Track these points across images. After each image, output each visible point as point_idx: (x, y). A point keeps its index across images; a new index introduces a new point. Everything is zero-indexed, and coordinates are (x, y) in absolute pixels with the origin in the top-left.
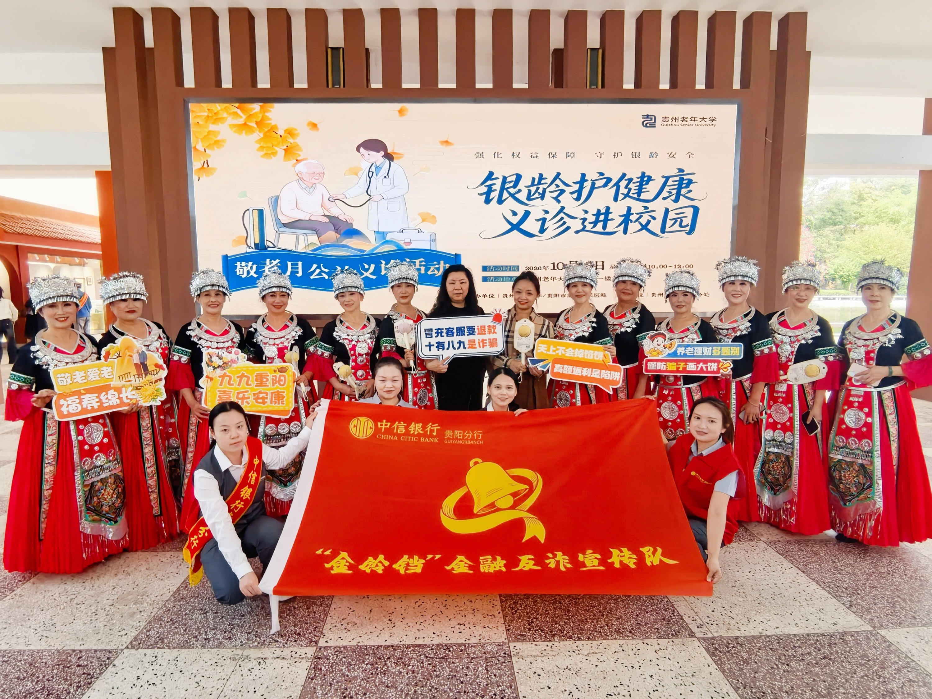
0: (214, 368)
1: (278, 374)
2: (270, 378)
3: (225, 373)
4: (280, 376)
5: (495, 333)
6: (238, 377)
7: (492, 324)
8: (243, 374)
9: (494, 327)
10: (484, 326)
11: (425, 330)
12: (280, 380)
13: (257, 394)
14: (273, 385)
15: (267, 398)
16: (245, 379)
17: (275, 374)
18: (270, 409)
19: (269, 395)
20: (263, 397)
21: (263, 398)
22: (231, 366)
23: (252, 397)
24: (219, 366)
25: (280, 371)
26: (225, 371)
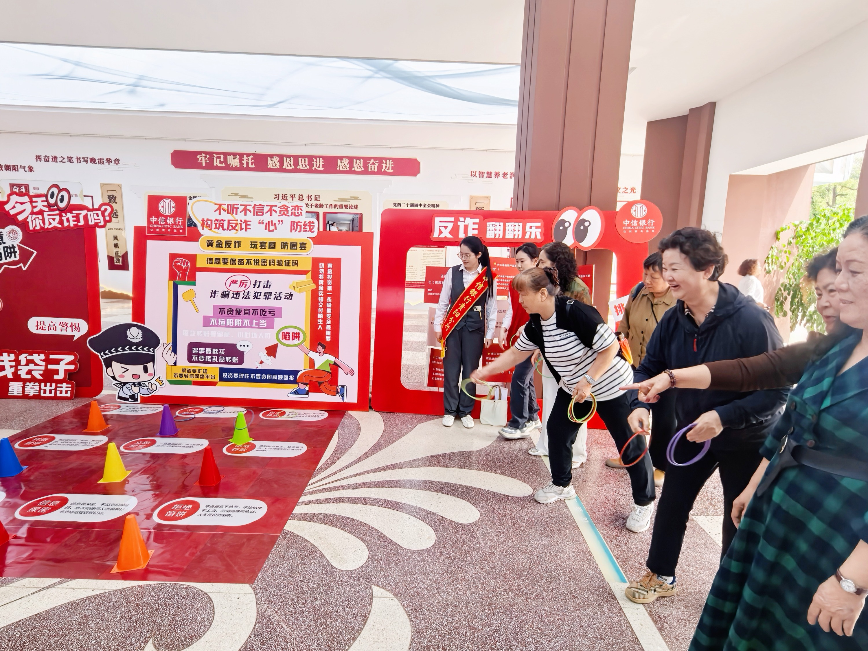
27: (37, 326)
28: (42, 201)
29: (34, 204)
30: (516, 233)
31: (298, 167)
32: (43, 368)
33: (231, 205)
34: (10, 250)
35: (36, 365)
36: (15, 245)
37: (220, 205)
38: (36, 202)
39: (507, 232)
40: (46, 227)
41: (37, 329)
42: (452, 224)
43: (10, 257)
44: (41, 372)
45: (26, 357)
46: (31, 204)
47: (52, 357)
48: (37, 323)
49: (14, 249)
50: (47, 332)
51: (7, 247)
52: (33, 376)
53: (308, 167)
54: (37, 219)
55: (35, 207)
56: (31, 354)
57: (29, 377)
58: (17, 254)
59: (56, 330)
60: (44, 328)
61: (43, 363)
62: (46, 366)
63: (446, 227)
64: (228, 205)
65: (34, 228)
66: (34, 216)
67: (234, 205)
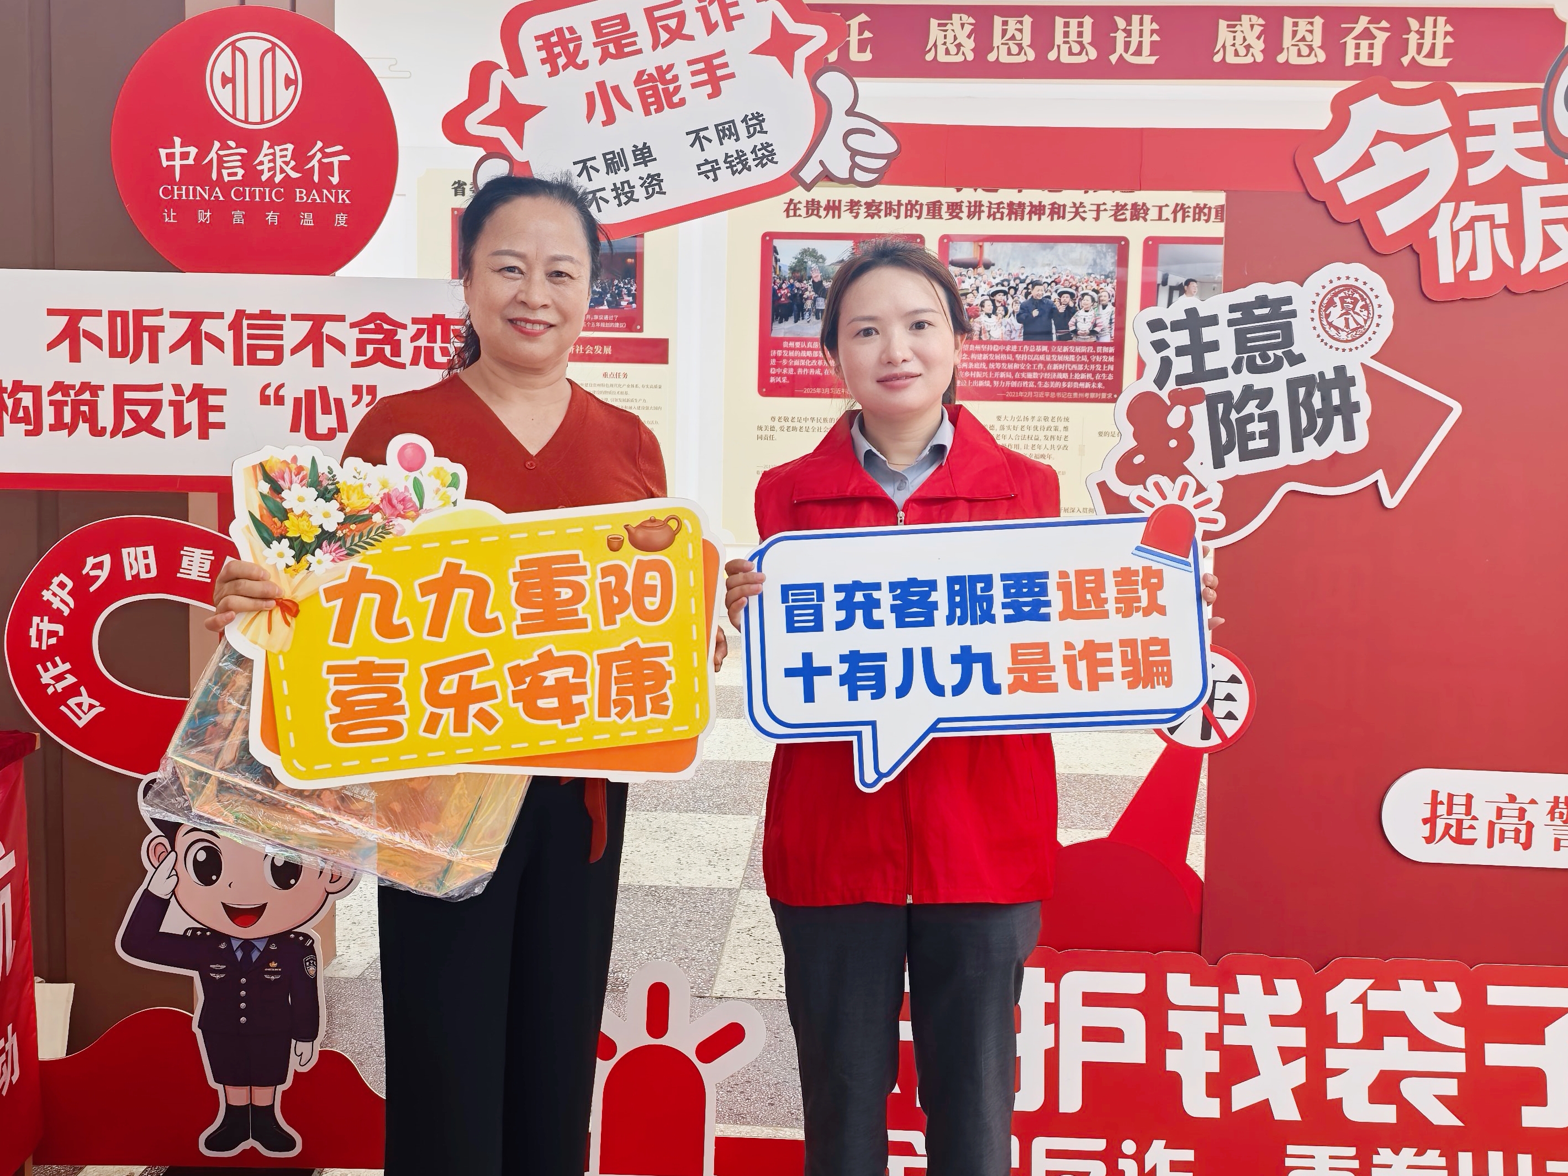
0: (301, 549)
1: (630, 558)
2: (592, 582)
3: (358, 573)
4: (642, 568)
5: (1155, 608)
6: (426, 589)
7: (1138, 563)
8: (452, 569)
9: (1154, 580)
10: (1099, 574)
11: (785, 589)
12: (643, 590)
13: (532, 669)
14: (609, 621)
15: (582, 689)
16: (463, 597)
17: (614, 559)
18: (602, 740)
19: (593, 668)
20: (561, 681)
21: (564, 690)
22: (385, 530)
23: (507, 689)
24: (325, 537)
25: (638, 544)
26: (355, 562)
27: (1431, 821)
28: (1520, 127)
29: (1474, 144)
31: (1052, 56)
32: (1458, 1063)
33: (124, 315)
34: (1326, 398)
35: (1420, 1043)
36: (1354, 371)
37: (75, 316)
38: (1489, 130)
40: (1526, 267)
41: (1430, 839)
43: (1321, 440)
44: (1451, 1088)
45: (1362, 1000)
46: (1460, 146)
47: (1499, 996)
48: (1435, 803)
49: (1345, 395)
50: (1478, 855)
51: (1308, 381)
52: (1406, 1110)
53: (1093, 53)
54: (1482, 228)
55: (1483, 157)
56: (1387, 983)
57: (1387, 1114)
58: (1360, 421)
59: (1527, 846)
60: (1467, 834)
61: (1456, 1036)
62: (1474, 1052)
64: (113, 315)
65: (1462, 276)
66: (1469, 209)
67: (139, 314)
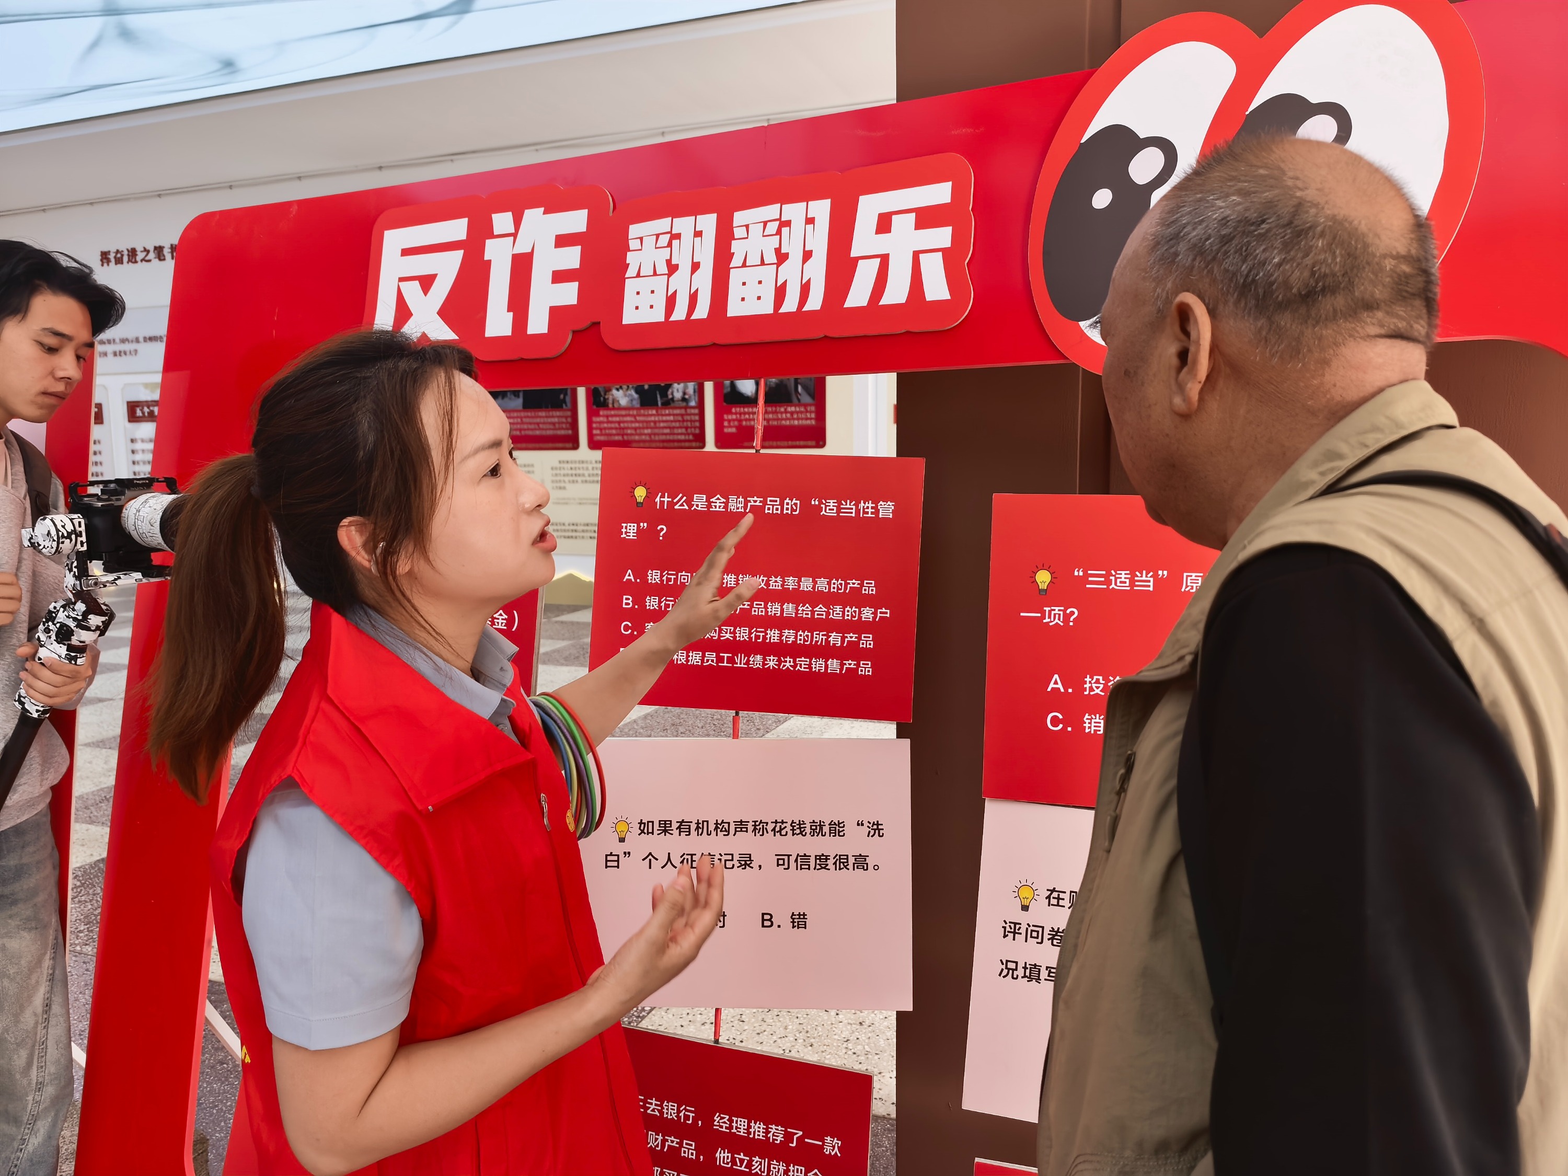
30: (791, 273)
39: (736, 277)
42: (459, 255)
63: (426, 282)
